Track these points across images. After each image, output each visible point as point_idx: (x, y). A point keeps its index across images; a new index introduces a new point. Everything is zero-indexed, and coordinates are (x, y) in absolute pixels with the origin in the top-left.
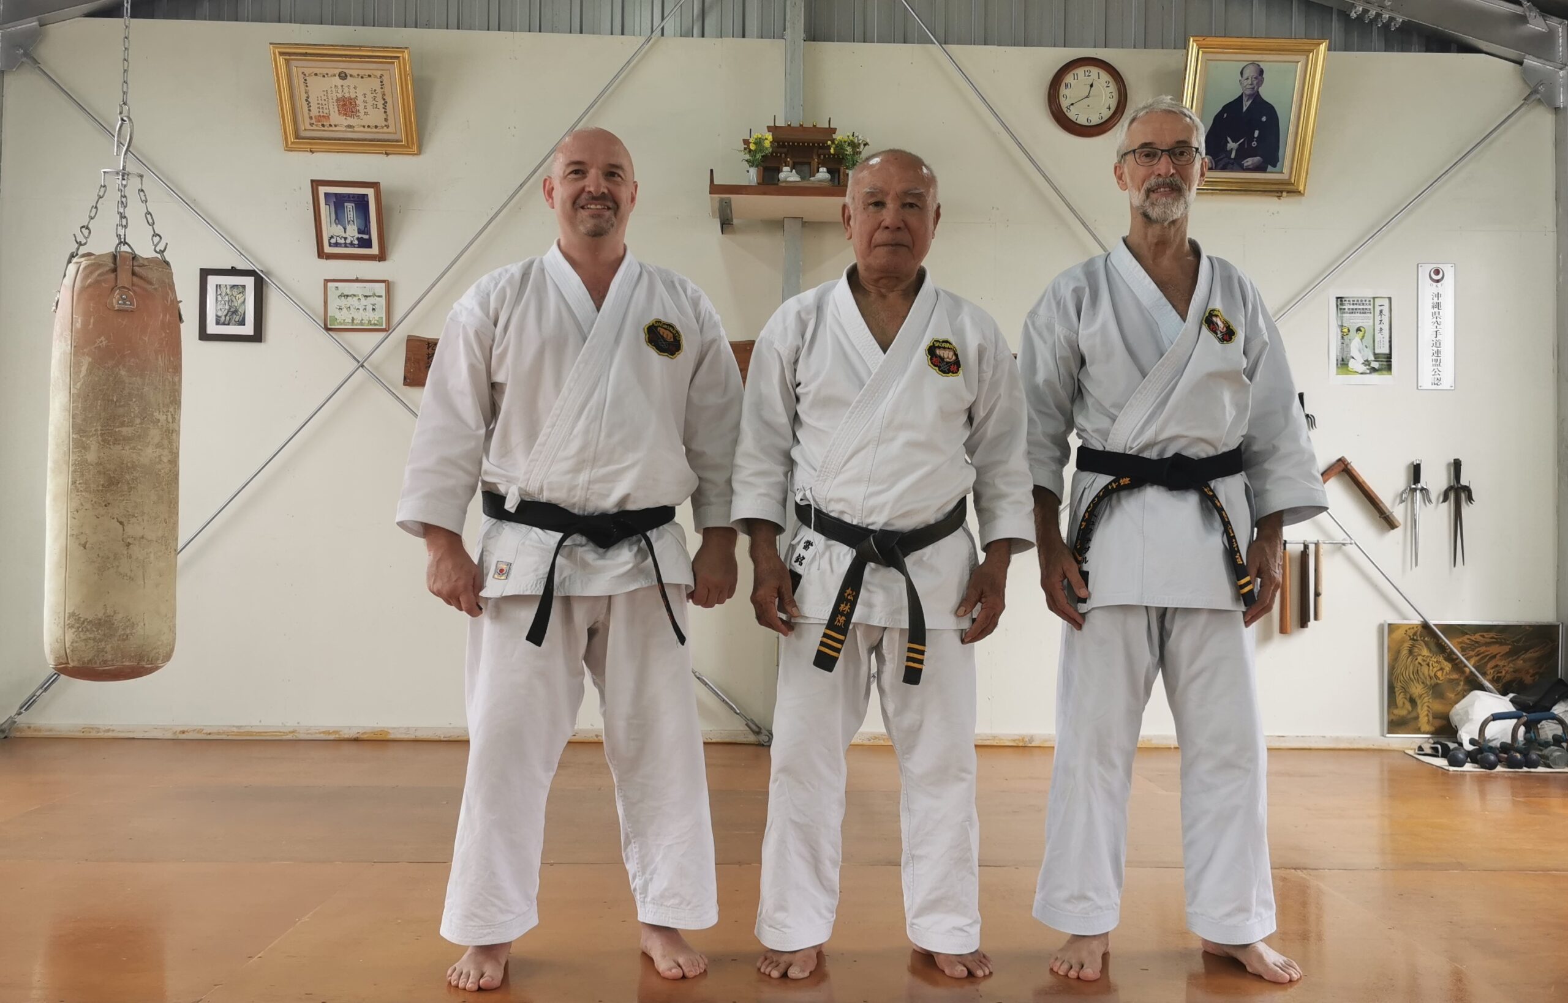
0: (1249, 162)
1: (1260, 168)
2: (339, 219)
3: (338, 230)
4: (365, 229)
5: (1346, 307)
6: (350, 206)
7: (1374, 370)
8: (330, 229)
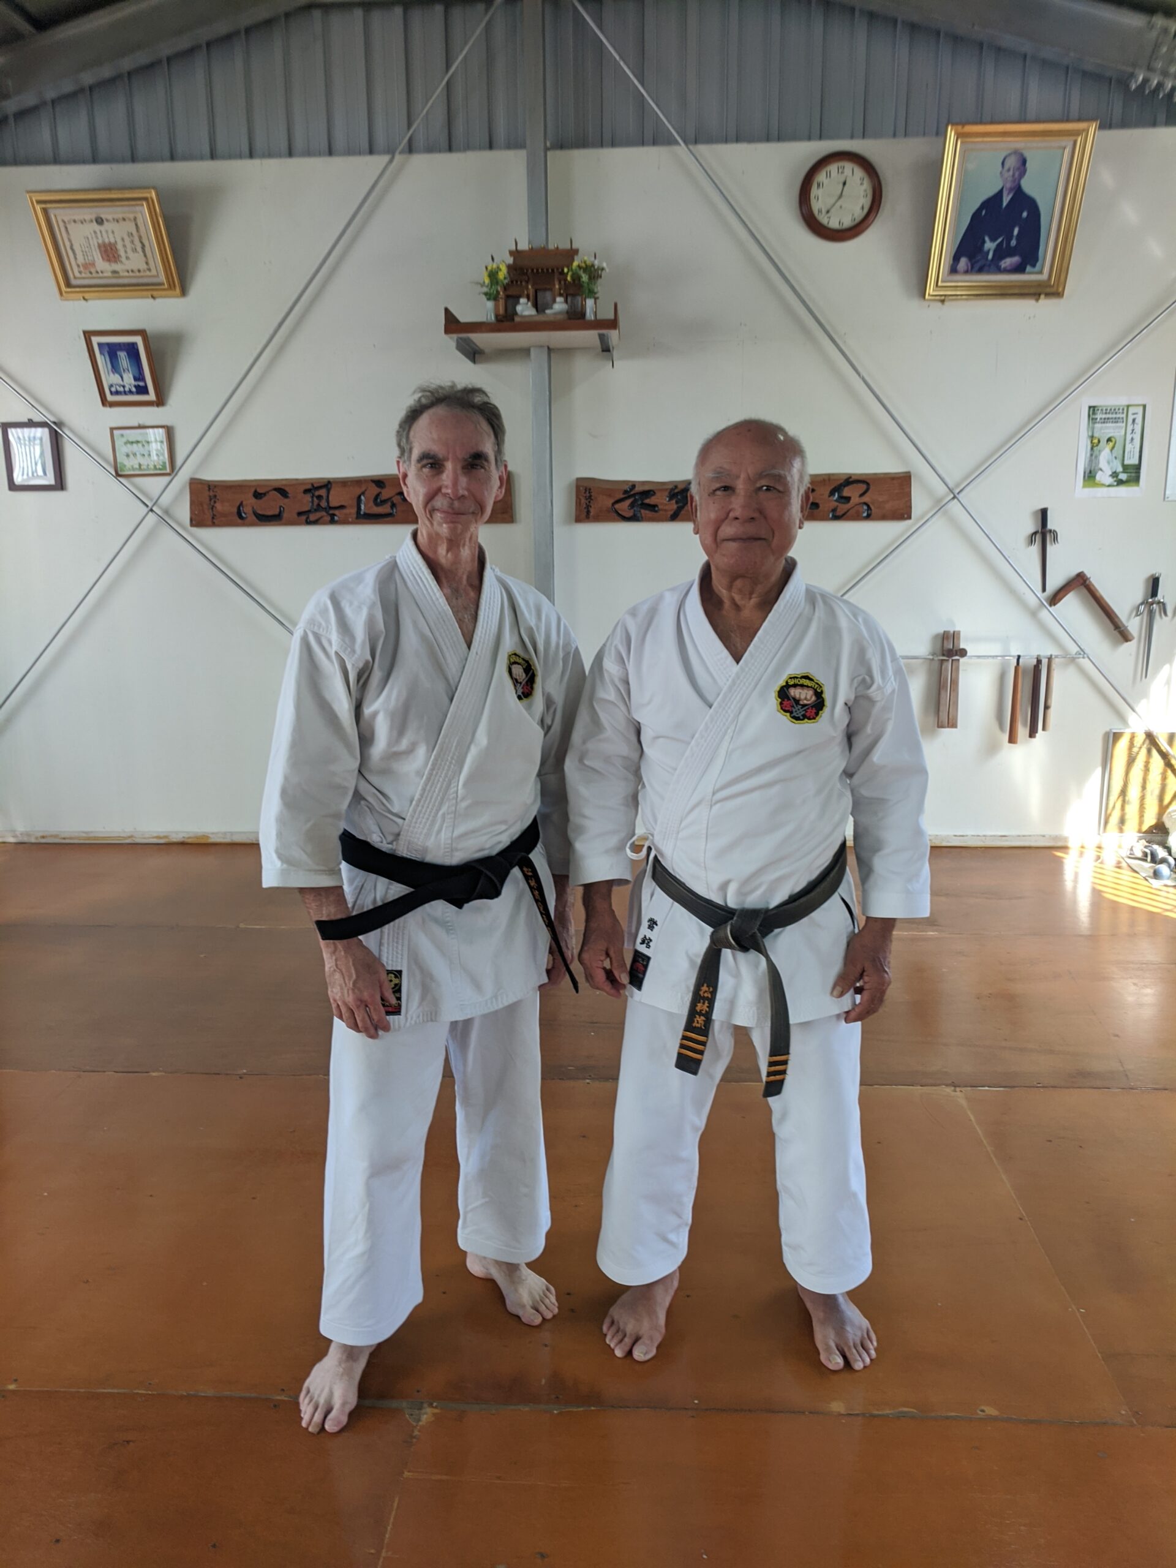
0: (1007, 262)
1: (1019, 269)
2: (115, 368)
3: (115, 379)
4: (139, 377)
5: (1099, 416)
6: (122, 355)
7: (1120, 482)
8: (110, 379)
